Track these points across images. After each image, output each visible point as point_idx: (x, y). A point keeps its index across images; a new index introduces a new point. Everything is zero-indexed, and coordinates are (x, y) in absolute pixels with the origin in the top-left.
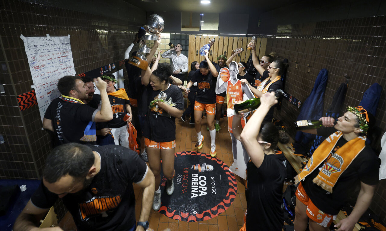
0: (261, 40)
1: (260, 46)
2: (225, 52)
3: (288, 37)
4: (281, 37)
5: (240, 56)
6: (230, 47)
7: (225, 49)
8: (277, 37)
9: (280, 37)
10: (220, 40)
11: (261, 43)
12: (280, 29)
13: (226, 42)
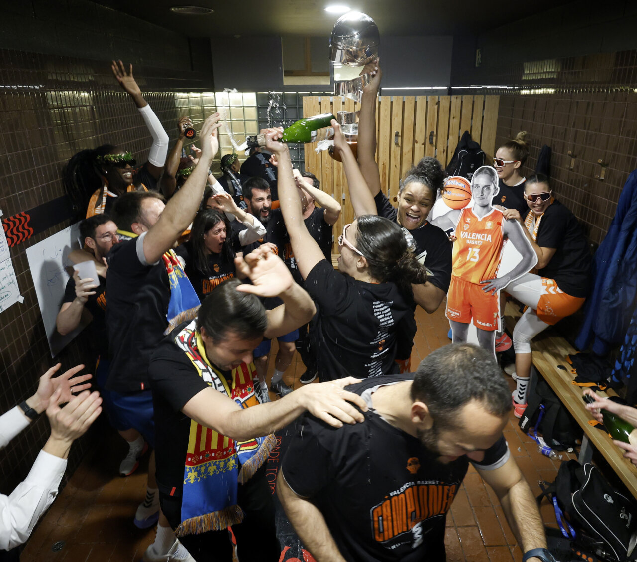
0: (484, 102)
1: (483, 117)
2: (397, 135)
3: (552, 91)
4: (533, 91)
5: (435, 144)
6: (408, 122)
7: (396, 128)
8: (524, 92)
9: (530, 89)
10: (381, 105)
11: (484, 109)
12: (530, 71)
13: (397, 109)
